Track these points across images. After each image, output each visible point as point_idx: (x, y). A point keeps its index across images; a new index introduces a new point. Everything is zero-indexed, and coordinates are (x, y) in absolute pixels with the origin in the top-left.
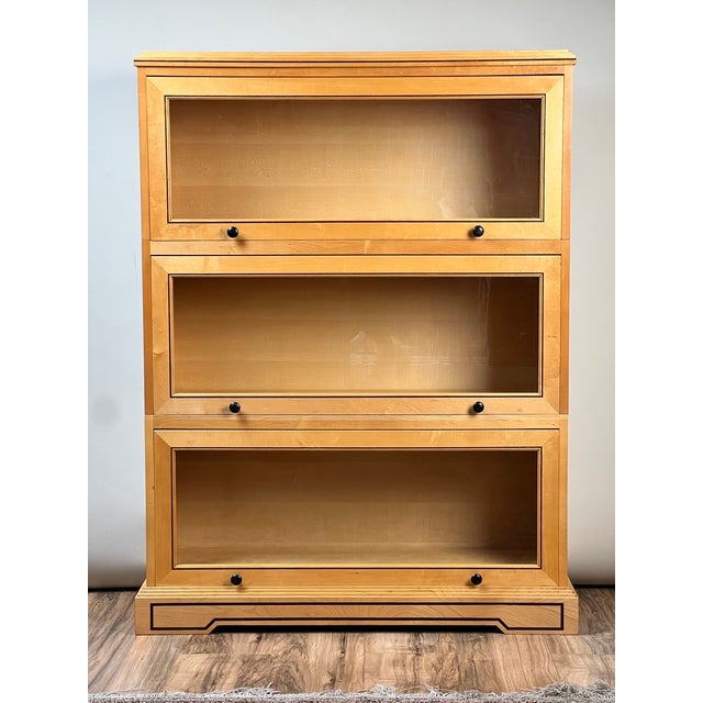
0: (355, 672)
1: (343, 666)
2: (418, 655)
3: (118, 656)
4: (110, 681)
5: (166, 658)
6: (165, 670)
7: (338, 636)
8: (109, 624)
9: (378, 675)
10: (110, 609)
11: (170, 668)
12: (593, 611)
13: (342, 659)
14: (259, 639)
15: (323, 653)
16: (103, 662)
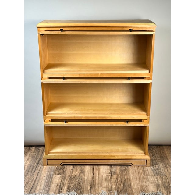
0: (96, 184)
1: (93, 181)
2: (112, 176)
3: (39, 175)
4: (36, 187)
5: (50, 176)
6: (50, 183)
7: (92, 166)
8: (37, 161)
9: (102, 186)
10: (38, 154)
11: (51, 181)
12: (153, 155)
13: (93, 177)
14: (73, 168)
15: (88, 175)
16: (35, 179)
